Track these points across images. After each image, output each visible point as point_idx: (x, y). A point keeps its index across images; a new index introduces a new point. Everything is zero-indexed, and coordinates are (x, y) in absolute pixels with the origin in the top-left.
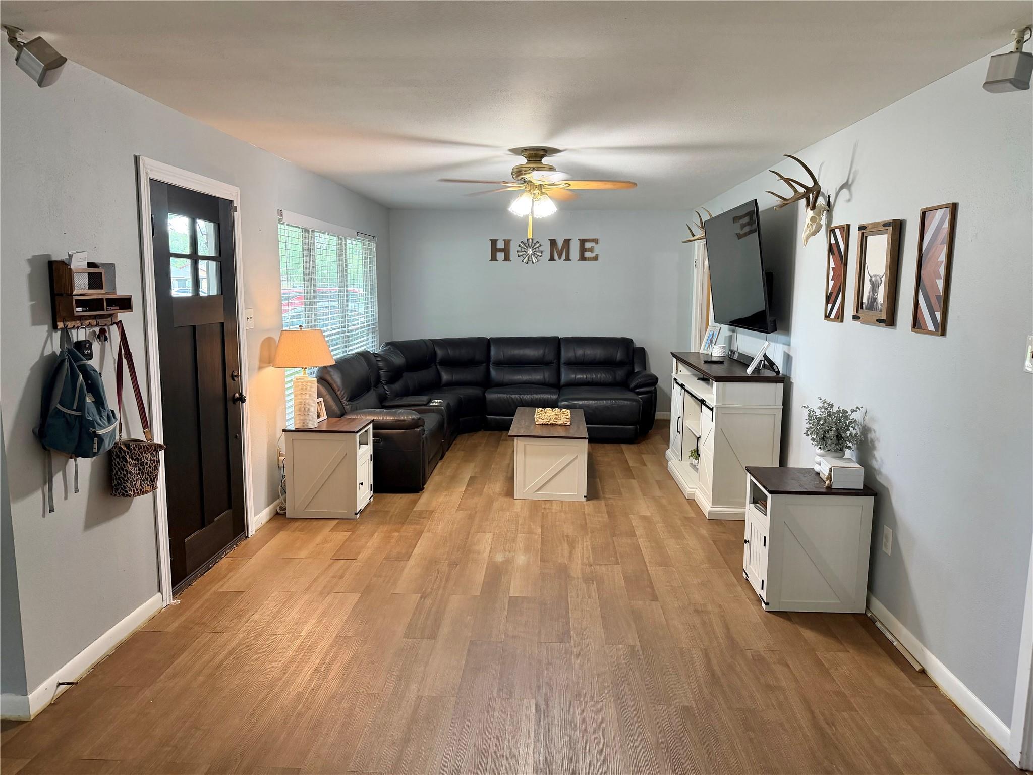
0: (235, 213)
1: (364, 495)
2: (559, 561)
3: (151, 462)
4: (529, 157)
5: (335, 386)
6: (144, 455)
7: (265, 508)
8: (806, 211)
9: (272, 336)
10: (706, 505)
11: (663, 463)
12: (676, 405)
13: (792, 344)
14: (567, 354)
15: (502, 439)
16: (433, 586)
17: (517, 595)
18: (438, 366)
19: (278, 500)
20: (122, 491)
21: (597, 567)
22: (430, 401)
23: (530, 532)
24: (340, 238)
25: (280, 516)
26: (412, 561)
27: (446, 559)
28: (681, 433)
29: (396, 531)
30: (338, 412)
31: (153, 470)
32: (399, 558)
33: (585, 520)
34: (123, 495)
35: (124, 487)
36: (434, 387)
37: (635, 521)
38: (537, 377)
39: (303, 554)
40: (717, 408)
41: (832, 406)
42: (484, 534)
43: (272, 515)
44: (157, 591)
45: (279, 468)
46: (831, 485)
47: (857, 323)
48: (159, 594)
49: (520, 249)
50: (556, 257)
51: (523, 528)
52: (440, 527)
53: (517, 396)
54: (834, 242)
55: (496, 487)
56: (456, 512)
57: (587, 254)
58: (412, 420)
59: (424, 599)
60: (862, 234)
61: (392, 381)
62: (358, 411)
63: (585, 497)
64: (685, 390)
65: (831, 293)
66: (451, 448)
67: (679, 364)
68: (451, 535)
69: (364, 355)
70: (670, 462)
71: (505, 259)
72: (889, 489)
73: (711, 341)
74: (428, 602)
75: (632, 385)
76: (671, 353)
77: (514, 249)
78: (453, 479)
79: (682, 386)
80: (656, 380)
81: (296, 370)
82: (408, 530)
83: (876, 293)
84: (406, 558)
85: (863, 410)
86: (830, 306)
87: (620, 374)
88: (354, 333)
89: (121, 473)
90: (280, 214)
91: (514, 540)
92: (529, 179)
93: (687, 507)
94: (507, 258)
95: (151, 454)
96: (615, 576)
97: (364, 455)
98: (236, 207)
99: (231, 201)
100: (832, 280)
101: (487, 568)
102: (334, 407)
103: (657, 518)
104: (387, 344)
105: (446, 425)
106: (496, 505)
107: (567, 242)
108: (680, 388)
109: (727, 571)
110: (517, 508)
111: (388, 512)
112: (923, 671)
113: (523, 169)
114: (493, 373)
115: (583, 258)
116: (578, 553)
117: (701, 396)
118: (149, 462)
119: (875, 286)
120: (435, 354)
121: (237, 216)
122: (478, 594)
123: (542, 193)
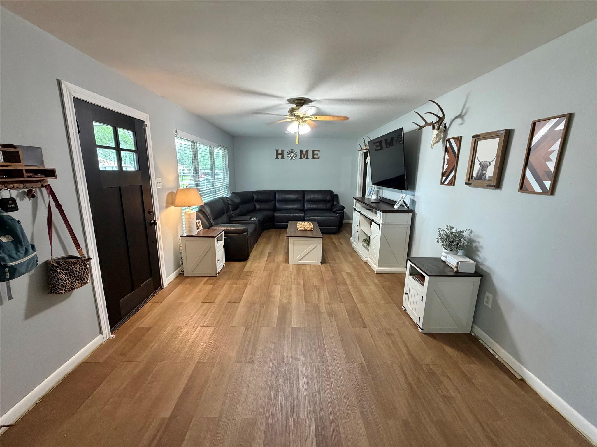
0: (146, 128)
1: (220, 264)
2: (314, 302)
3: (79, 270)
4: (297, 104)
5: (207, 214)
6: (73, 266)
7: (173, 272)
8: (433, 132)
9: (173, 191)
10: (376, 268)
11: (350, 244)
12: (355, 219)
13: (416, 195)
14: (307, 197)
15: (281, 232)
16: (252, 321)
17: (295, 326)
18: (255, 203)
19: (180, 268)
20: (55, 291)
21: (333, 305)
22: (251, 218)
23: (298, 284)
24: (210, 147)
25: (181, 275)
26: (242, 303)
27: (258, 302)
28: (358, 232)
29: (236, 283)
30: (208, 226)
31: (82, 274)
32: (235, 302)
33: (322, 275)
34: (56, 293)
35: (56, 288)
36: (253, 211)
37: (345, 276)
38: (295, 206)
39: (188, 299)
40: (382, 224)
41: (453, 228)
42: (276, 285)
43: (177, 275)
44: (99, 333)
45: (181, 253)
46: (458, 271)
47: (467, 186)
48: (101, 335)
49: (288, 154)
50: (303, 157)
51: (294, 281)
52: (256, 281)
53: (287, 215)
54: (449, 146)
55: (280, 258)
56: (263, 272)
57: (315, 156)
58: (242, 229)
59: (247, 331)
60: (475, 140)
61: (235, 209)
62: (218, 225)
63: (320, 263)
64: (361, 214)
65: (446, 172)
66: (260, 237)
67: (357, 202)
68: (261, 286)
69: (222, 199)
70: (353, 244)
71: (282, 157)
72: (492, 274)
73: (370, 193)
74: (250, 332)
75: (334, 210)
76: (353, 198)
77: (285, 153)
78: (262, 253)
79: (359, 212)
80: (343, 208)
81: (186, 207)
82: (241, 283)
83: (485, 170)
84: (238, 302)
85: (470, 231)
86: (444, 178)
87: (329, 205)
88: (218, 189)
89: (54, 280)
90: (176, 132)
91: (291, 288)
92: (297, 114)
93: (365, 267)
94: (282, 158)
95: (79, 265)
96: (341, 309)
97: (220, 246)
98: (146, 125)
99: (143, 121)
100: (446, 165)
101: (279, 307)
102: (207, 223)
103: (354, 274)
104: (233, 193)
105: (258, 229)
106: (281, 267)
107: (307, 151)
108: (358, 213)
109: (394, 305)
110: (291, 269)
111: (231, 272)
112: (522, 380)
113: (294, 109)
114: (277, 204)
115: (313, 158)
116: (322, 296)
117: (372, 218)
118: (78, 270)
119: (484, 167)
120: (253, 197)
121: (148, 130)
122: (275, 326)
123: (303, 122)
